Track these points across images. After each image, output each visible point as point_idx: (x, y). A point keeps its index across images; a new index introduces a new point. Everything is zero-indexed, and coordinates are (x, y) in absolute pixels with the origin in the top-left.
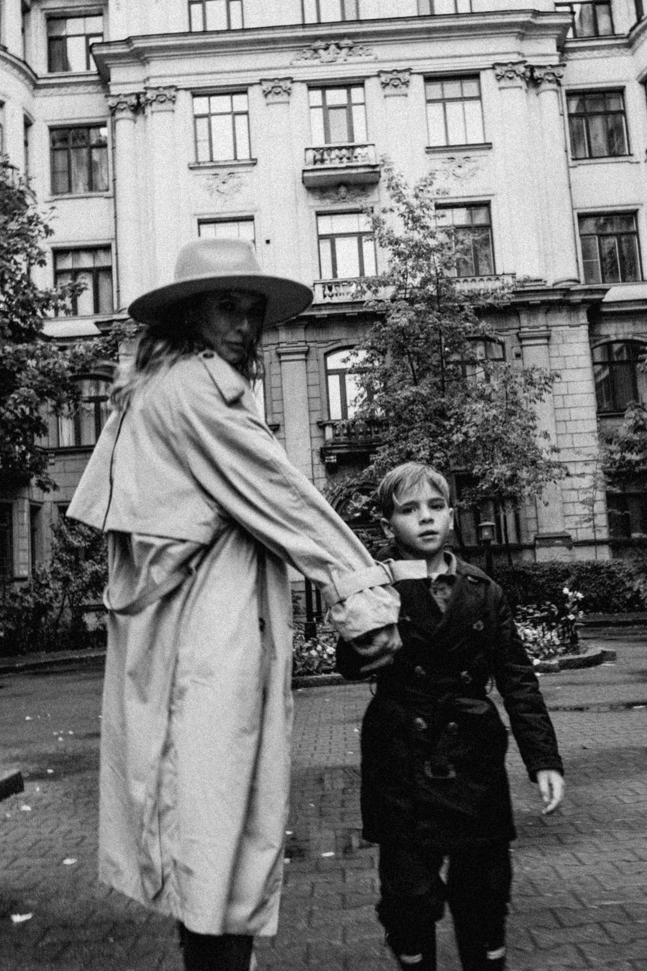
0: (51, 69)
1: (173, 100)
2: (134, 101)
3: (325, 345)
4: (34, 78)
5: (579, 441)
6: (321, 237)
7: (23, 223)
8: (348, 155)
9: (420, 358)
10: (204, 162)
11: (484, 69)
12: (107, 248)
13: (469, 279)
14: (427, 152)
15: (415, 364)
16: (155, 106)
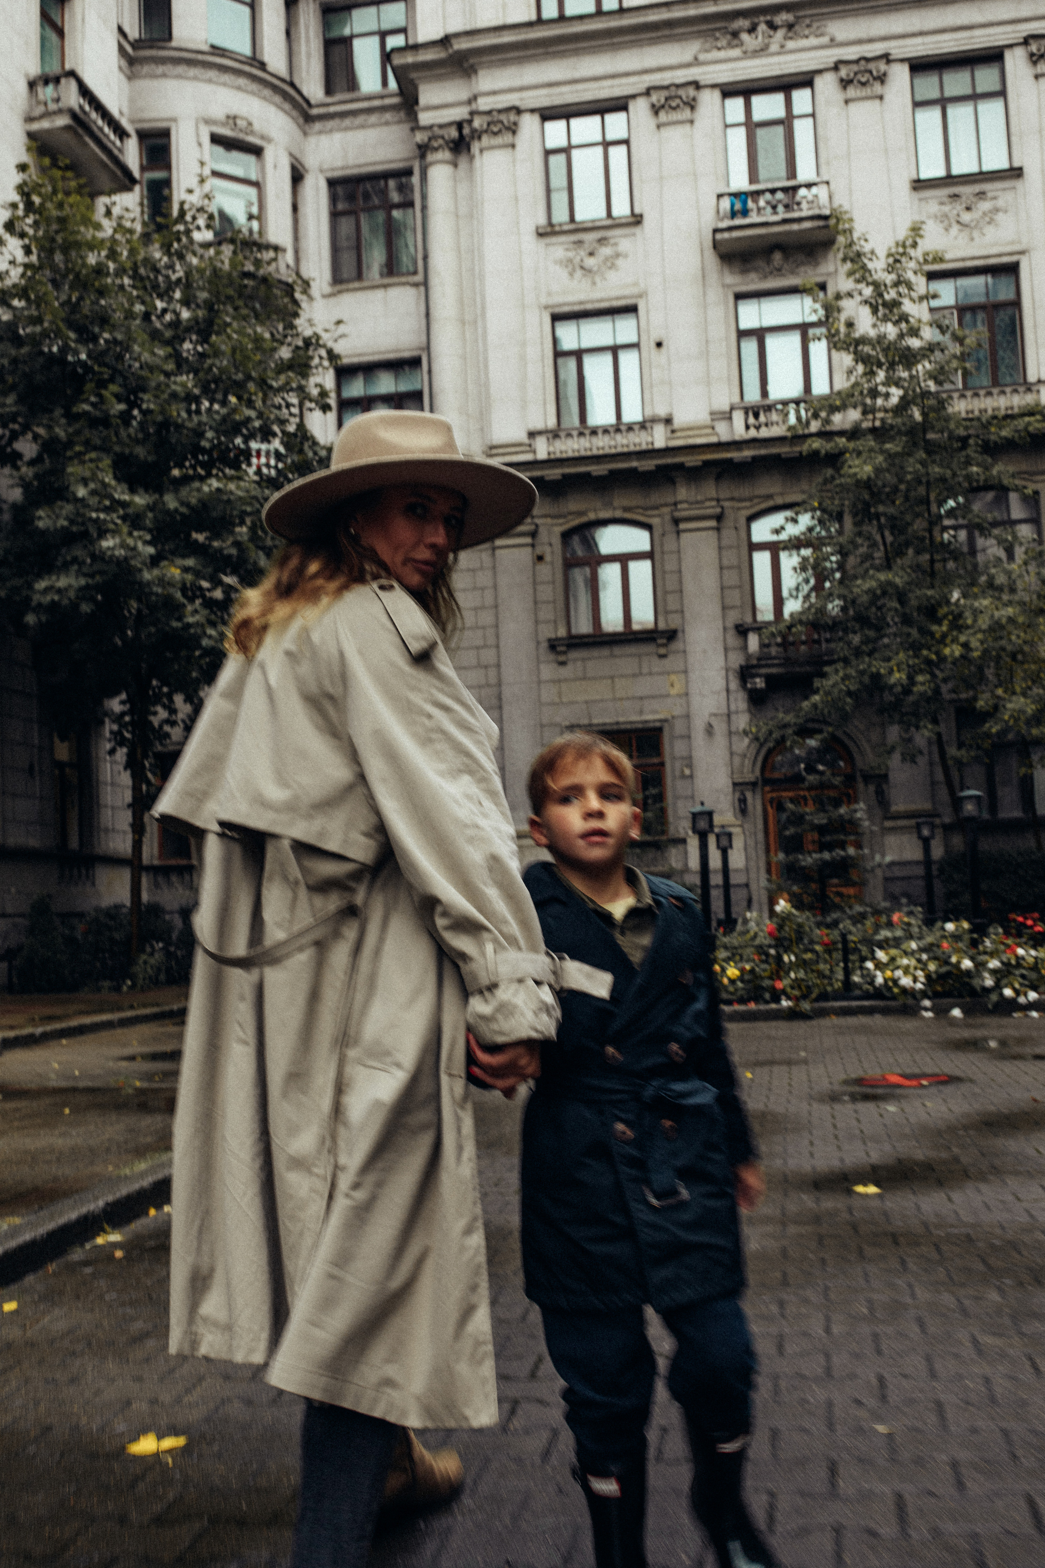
0: (329, 90)
1: (513, 129)
2: (454, 133)
3: (747, 504)
4: (305, 105)
6: (742, 334)
7: (297, 348)
8: (786, 201)
9: (897, 526)
10: (560, 225)
11: (1010, 46)
12: (414, 363)
13: (982, 392)
14: (915, 189)
15: (887, 533)
16: (486, 140)
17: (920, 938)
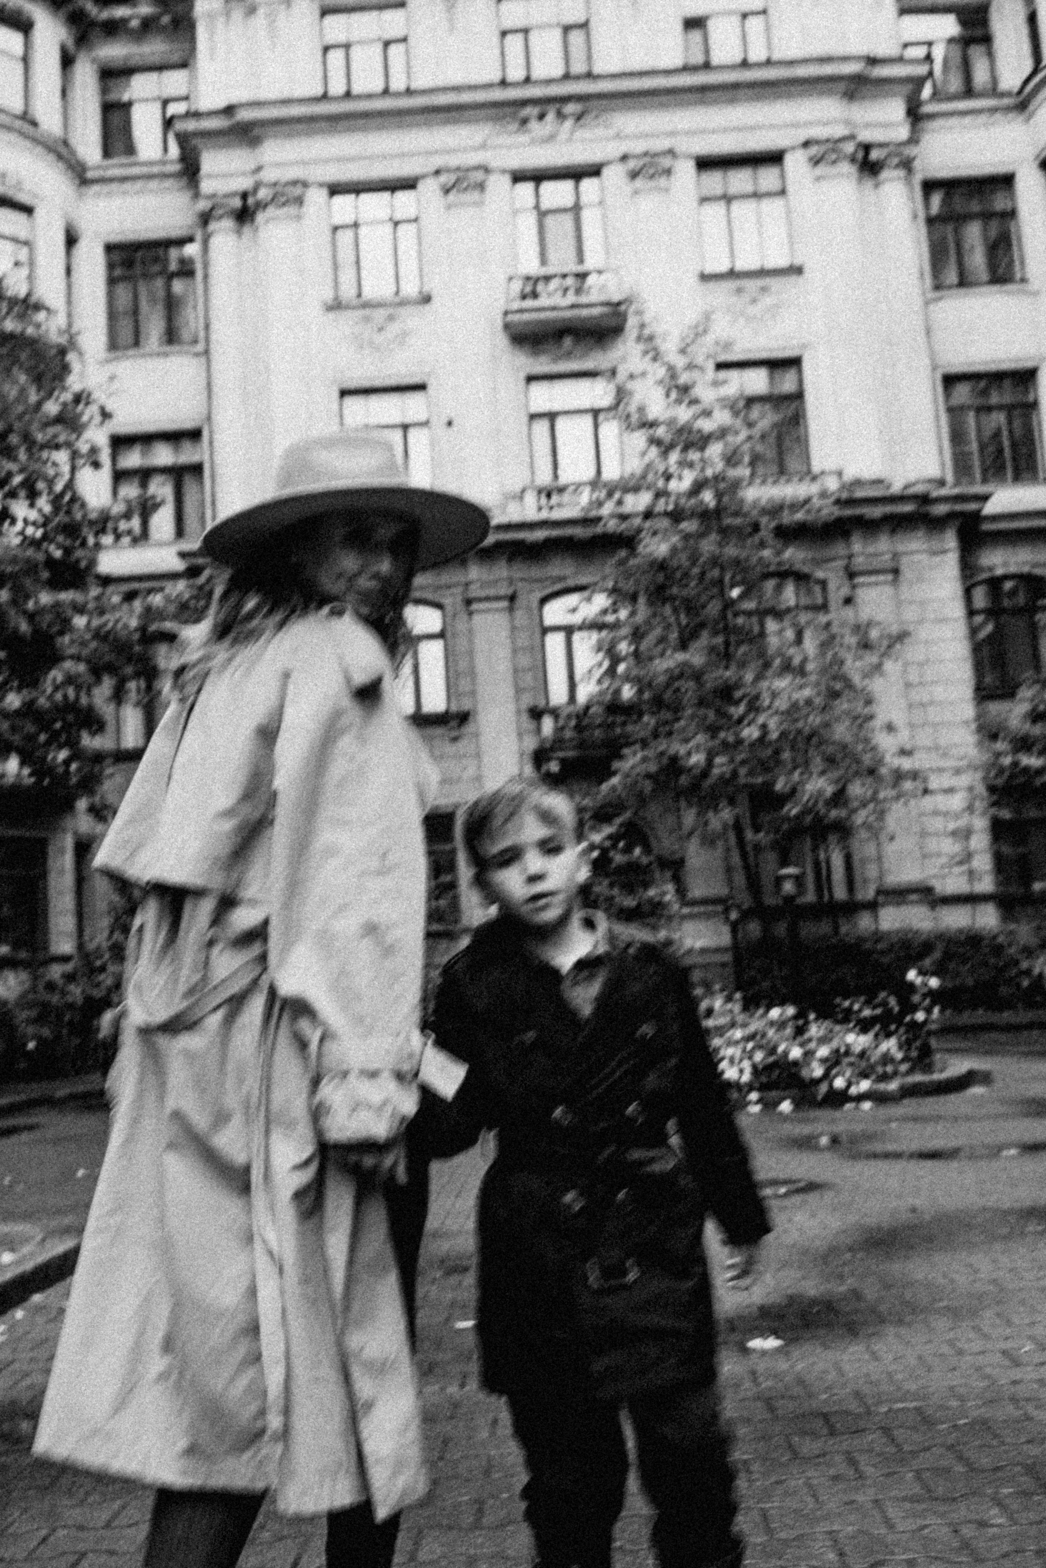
0: (107, 153)
1: (299, 201)
2: (237, 203)
3: (540, 585)
4: (79, 167)
5: (946, 737)
6: (534, 417)
7: (66, 402)
8: (576, 286)
9: (690, 607)
10: (348, 300)
11: (791, 149)
12: (195, 435)
13: (769, 480)
14: (702, 281)
15: (681, 615)
16: (271, 211)
17: (744, 1025)
